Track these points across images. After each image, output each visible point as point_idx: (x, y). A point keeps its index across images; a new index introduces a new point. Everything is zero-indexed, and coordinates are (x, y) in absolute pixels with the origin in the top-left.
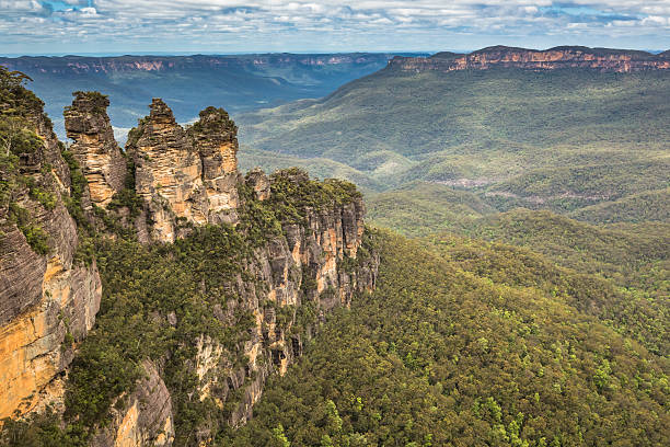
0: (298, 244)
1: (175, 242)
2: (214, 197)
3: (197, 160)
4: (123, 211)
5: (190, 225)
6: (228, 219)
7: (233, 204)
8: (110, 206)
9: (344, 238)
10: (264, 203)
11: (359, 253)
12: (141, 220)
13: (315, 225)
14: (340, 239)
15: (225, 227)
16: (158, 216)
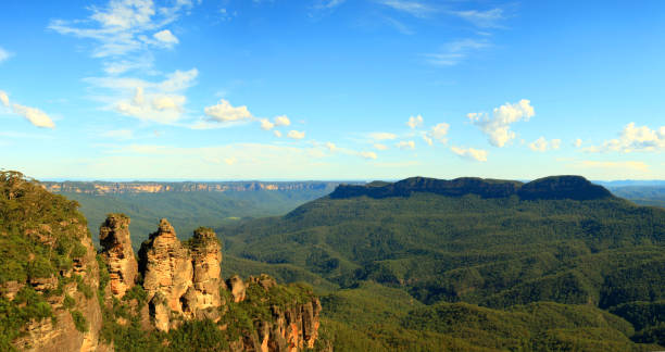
0: (267, 337)
1: (170, 331)
2: (200, 296)
3: (190, 266)
4: (134, 302)
5: (181, 318)
6: (210, 315)
7: (216, 304)
8: (124, 298)
9: (304, 332)
10: (240, 304)
11: (316, 343)
12: (146, 309)
13: (281, 321)
14: (301, 332)
15: (208, 322)
16: (159, 308)
